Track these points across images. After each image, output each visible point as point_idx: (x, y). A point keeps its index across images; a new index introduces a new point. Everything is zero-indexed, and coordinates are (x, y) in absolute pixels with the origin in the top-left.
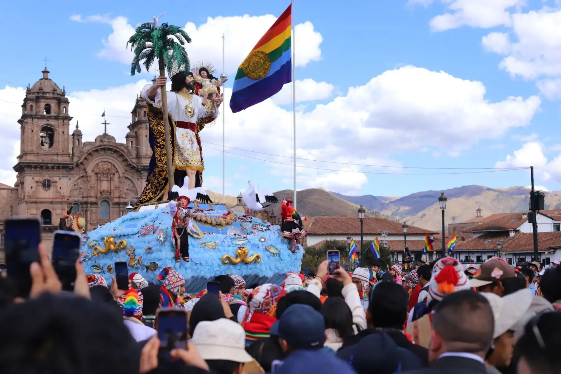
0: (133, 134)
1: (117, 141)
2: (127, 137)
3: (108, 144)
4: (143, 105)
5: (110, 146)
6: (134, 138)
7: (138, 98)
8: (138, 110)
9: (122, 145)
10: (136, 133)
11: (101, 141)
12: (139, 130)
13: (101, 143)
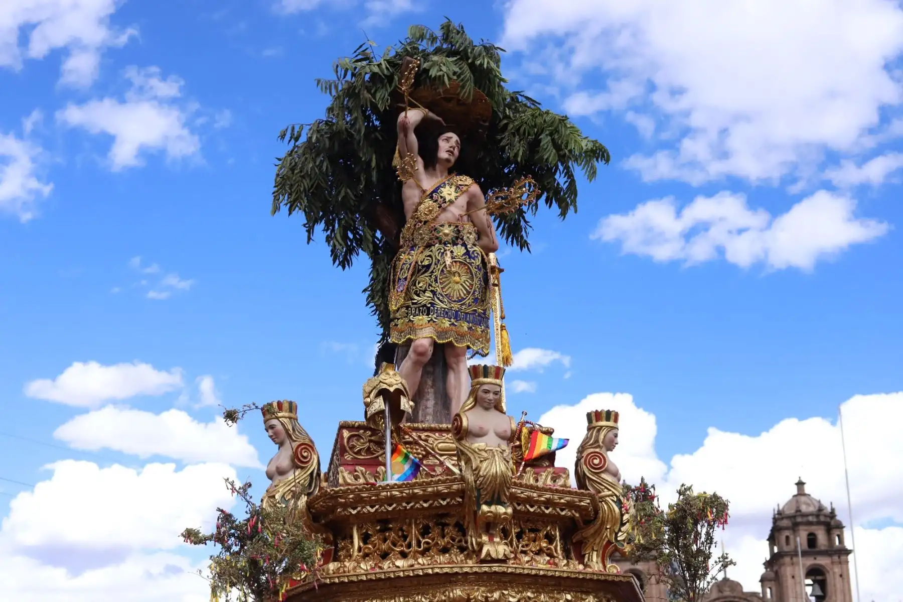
0: (772, 575)
1: (745, 590)
2: (763, 580)
3: (732, 595)
4: (783, 527)
5: (735, 597)
6: (773, 582)
7: (774, 515)
8: (776, 534)
9: (754, 594)
10: (776, 573)
11: (720, 591)
12: (780, 568)
13: (720, 594)
